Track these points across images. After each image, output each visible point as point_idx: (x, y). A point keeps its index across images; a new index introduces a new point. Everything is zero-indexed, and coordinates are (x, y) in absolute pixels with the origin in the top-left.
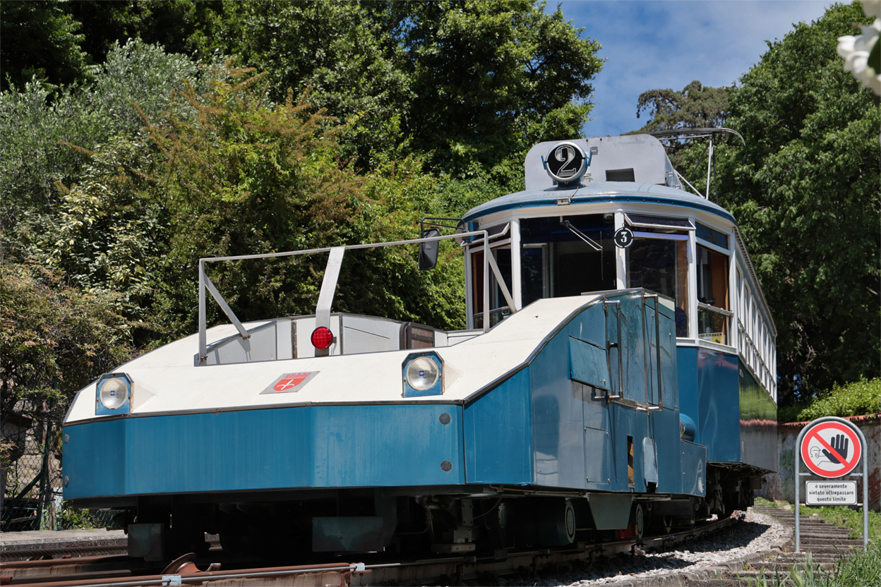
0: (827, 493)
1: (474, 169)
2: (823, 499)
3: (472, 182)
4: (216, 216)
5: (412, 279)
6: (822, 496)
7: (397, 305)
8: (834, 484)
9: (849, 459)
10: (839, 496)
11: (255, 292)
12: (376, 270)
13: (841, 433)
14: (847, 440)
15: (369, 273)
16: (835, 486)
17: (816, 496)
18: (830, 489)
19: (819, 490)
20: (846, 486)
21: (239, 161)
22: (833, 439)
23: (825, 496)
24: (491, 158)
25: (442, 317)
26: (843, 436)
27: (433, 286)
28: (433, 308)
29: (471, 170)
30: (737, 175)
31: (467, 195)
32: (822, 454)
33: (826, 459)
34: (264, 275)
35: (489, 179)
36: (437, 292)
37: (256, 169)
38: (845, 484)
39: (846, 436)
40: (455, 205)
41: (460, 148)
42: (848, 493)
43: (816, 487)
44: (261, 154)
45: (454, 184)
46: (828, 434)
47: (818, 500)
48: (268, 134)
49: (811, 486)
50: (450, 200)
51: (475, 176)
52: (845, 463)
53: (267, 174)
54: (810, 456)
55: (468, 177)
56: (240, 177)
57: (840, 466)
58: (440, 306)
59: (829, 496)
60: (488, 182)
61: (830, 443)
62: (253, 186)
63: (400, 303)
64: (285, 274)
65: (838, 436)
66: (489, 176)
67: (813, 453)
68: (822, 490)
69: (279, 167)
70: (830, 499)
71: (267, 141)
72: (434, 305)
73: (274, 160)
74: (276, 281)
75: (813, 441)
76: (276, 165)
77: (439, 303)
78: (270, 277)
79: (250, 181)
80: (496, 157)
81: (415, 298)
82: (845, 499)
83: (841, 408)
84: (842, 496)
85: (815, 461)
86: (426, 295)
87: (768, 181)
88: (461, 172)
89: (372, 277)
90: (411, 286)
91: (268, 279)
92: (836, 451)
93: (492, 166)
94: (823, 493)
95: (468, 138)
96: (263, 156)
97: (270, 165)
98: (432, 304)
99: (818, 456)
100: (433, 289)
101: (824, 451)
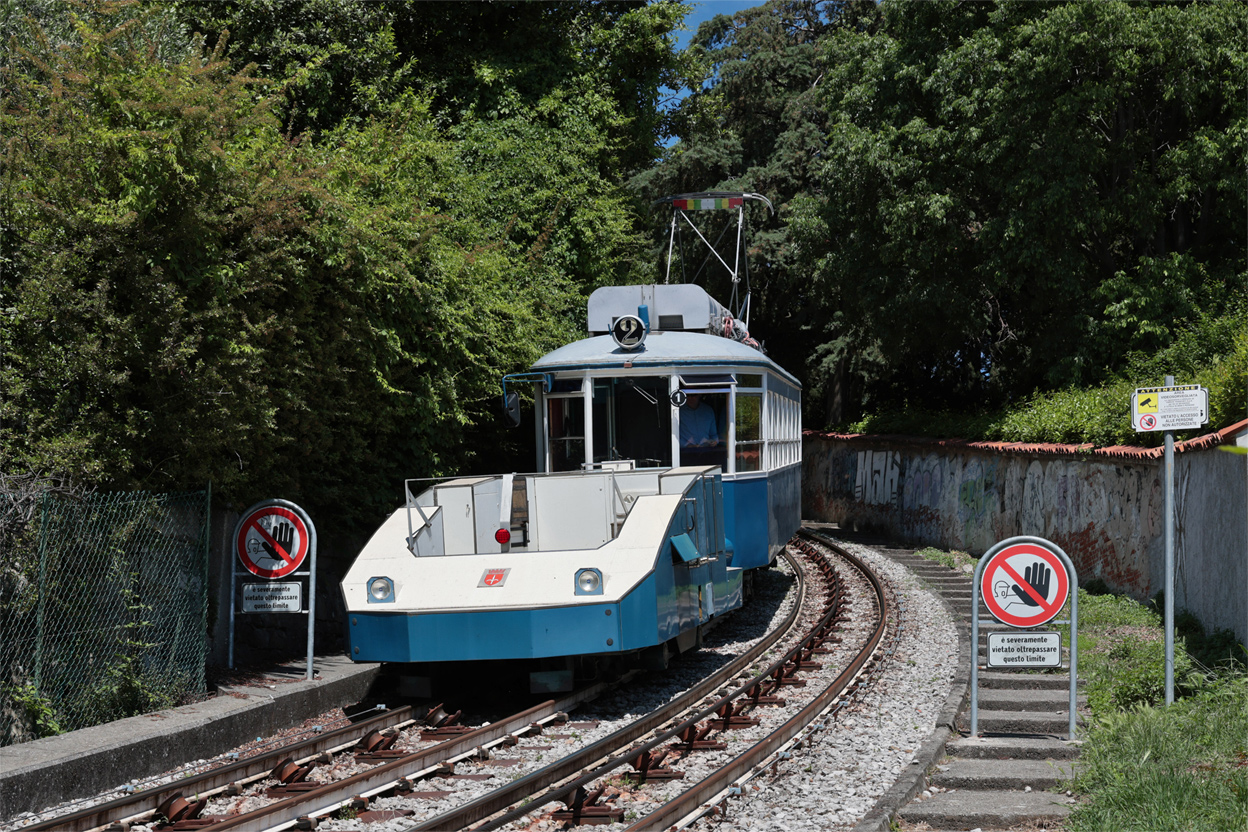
0: (1018, 650)
1: (511, 103)
2: (1012, 659)
3: (507, 123)
4: (88, 244)
5: (412, 300)
6: (1010, 655)
7: (391, 343)
8: (1028, 636)
9: (1050, 600)
10: (1036, 655)
11: (157, 362)
12: (353, 298)
13: (1040, 560)
14: (1048, 571)
15: (343, 303)
16: (1031, 640)
17: (1002, 655)
18: (1023, 644)
19: (1006, 645)
20: (1046, 640)
21: (119, 156)
22: (1028, 569)
23: (1015, 654)
24: (537, 86)
25: (462, 351)
26: (1042, 565)
27: (446, 306)
28: (448, 339)
29: (506, 106)
30: (900, 79)
31: (500, 144)
32: (1011, 592)
33: (1017, 599)
34: (170, 336)
35: (534, 119)
36: (451, 315)
37: (145, 171)
38: (1045, 636)
39: (1047, 565)
40: (484, 161)
41: (487, 74)
42: (1048, 650)
43: (1003, 640)
44: (153, 148)
45: (479, 127)
46: (1021, 562)
47: (1005, 660)
48: (162, 114)
49: (995, 640)
50: (476, 152)
51: (512, 115)
52: (1045, 606)
53: (163, 178)
54: (994, 595)
55: (501, 116)
56: (121, 184)
57: (1038, 610)
58: (458, 334)
59: (1021, 654)
60: (532, 123)
61: (1022, 575)
62: (143, 198)
63: (394, 339)
64: (202, 332)
65: (1035, 565)
66: (533, 114)
67: (999, 591)
68: (1012, 645)
69: (179, 169)
70: (1023, 659)
71: (161, 124)
72: (449, 334)
73: (172, 158)
74: (189, 344)
75: (1000, 574)
76: (175, 165)
77: (456, 330)
78: (179, 339)
79: (137, 191)
80: (544, 84)
81: (418, 327)
82: (1044, 659)
83: (1044, 429)
84: (1040, 654)
85: (1001, 602)
86: (437, 319)
87: (941, 91)
88: (490, 108)
89: (349, 309)
90: (411, 311)
91: (174, 342)
92: (1032, 587)
93: (537, 98)
94: (1013, 650)
95: (499, 55)
96: (156, 151)
97: (168, 166)
98: (444, 333)
99: (1005, 595)
100: (447, 310)
101: (1015, 588)
